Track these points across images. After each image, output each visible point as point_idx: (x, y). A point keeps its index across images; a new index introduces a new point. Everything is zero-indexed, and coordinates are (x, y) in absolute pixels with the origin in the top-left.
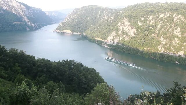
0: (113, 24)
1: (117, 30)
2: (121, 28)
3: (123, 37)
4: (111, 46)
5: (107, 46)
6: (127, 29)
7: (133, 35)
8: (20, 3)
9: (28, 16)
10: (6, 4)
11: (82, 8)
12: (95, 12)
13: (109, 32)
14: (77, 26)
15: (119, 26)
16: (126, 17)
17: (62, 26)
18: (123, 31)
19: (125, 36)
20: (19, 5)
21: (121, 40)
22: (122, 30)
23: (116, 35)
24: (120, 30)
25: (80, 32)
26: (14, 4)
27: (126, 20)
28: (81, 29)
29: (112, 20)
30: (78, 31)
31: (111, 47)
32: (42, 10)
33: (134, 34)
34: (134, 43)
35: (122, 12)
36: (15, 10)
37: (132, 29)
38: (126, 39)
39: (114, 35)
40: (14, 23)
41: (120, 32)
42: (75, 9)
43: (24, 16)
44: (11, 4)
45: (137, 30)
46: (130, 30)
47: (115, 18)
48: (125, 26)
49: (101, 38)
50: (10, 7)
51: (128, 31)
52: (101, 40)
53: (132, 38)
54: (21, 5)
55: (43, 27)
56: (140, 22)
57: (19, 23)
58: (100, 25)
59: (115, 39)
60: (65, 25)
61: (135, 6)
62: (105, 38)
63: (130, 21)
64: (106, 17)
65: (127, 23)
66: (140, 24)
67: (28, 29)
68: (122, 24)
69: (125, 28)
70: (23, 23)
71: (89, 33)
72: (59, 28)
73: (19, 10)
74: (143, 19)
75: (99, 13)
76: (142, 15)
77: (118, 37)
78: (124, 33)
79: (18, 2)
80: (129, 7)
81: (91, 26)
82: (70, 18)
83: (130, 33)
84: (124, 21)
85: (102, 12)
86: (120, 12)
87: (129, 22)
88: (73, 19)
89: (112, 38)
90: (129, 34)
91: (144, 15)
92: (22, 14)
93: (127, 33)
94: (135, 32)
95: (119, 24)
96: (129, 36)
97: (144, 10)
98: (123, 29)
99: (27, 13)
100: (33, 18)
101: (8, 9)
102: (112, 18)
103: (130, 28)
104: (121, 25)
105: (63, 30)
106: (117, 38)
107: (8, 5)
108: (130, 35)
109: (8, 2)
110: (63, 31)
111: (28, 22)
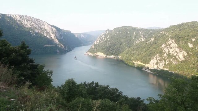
0: (155, 46)
1: (161, 53)
2: (166, 50)
3: (170, 61)
4: (155, 71)
5: (149, 71)
6: (174, 52)
7: (183, 59)
8: (52, 26)
9: (58, 38)
10: (39, 27)
11: (115, 29)
12: (130, 33)
13: (151, 55)
14: (110, 48)
15: (163, 48)
16: (172, 38)
17: (94, 49)
18: (169, 53)
19: (172, 60)
20: (51, 28)
21: (167, 64)
22: (167, 53)
23: (160, 58)
24: (165, 52)
25: (114, 54)
26: (46, 27)
27: (172, 42)
28: (115, 52)
29: (153, 42)
30: (112, 54)
31: (155, 73)
32: (72, 33)
33: (184, 57)
34: (186, 68)
35: (164, 33)
36: (47, 33)
37: (181, 51)
38: (174, 63)
39: (158, 59)
40: (45, 46)
41: (165, 55)
42: (106, 31)
43: (55, 38)
44: (43, 27)
45: (188, 53)
46: (178, 53)
47: (155, 39)
48: (171, 48)
49: (141, 62)
50: (42, 30)
51: (176, 54)
52: (142, 64)
53: (181, 62)
54: (53, 28)
55: (73, 49)
56: (191, 43)
57: (50, 46)
58: (138, 48)
59: (159, 63)
60: (98, 48)
61: (179, 26)
62: (147, 62)
63: (177, 42)
64: (142, 39)
65: (174, 45)
66: (191, 46)
67: (58, 51)
68: (167, 46)
69: (171, 50)
70: (54, 46)
71: (125, 56)
72: (91, 51)
73: (50, 32)
74: (194, 40)
75: (134, 34)
76: (192, 35)
77: (164, 61)
78: (170, 56)
79: (50, 25)
80: (172, 27)
81: (126, 48)
82: (102, 40)
83: (179, 56)
84: (170, 42)
85: (137, 33)
86: (161, 33)
87: (176, 44)
88: (106, 41)
89: (155, 61)
90: (177, 57)
91: (196, 36)
92: (53, 36)
93: (174, 56)
94: (186, 55)
95: (163, 46)
96: (177, 59)
97: (194, 30)
98: (169, 51)
99: (58, 36)
100: (64, 40)
101: (40, 32)
102: (153, 40)
103: (178, 50)
104: (165, 47)
105: (96, 52)
106: (162, 62)
107: (40, 28)
108: (179, 59)
109: (41, 25)
110: (96, 54)
111: (59, 44)
